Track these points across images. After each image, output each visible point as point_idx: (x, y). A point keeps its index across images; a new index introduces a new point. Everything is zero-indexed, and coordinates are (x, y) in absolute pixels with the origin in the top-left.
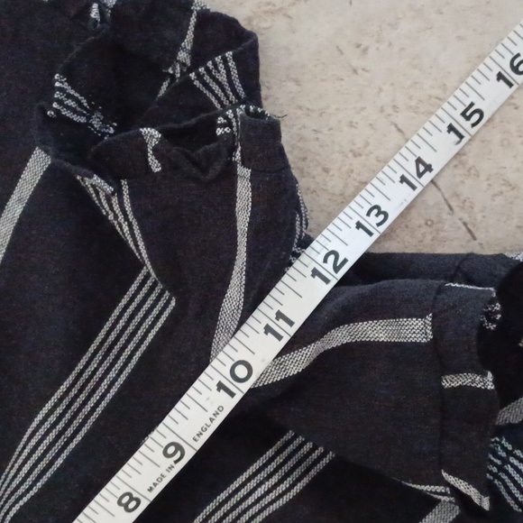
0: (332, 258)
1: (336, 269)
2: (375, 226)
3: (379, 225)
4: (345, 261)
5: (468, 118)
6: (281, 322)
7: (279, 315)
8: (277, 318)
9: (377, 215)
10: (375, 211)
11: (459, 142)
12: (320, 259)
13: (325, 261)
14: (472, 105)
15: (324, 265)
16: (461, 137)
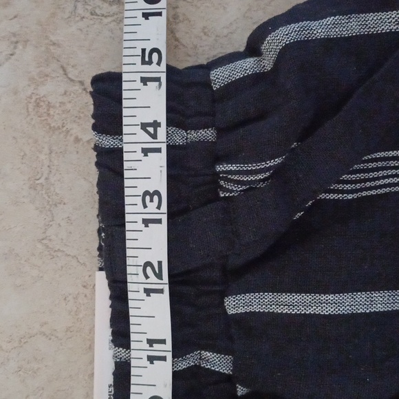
0: (149, 270)
1: (159, 276)
2: (158, 211)
3: (159, 207)
4: (160, 263)
5: (150, 62)
6: (156, 346)
7: (151, 342)
8: (151, 346)
9: (152, 201)
10: (148, 198)
11: (160, 85)
12: (142, 278)
13: (147, 277)
14: (144, 51)
15: (148, 281)
16: (158, 80)
